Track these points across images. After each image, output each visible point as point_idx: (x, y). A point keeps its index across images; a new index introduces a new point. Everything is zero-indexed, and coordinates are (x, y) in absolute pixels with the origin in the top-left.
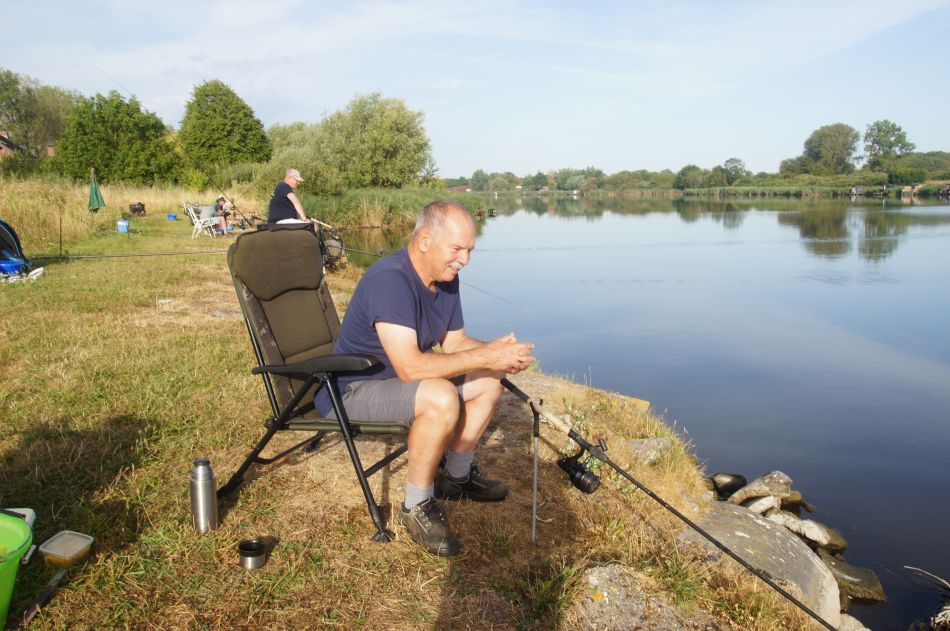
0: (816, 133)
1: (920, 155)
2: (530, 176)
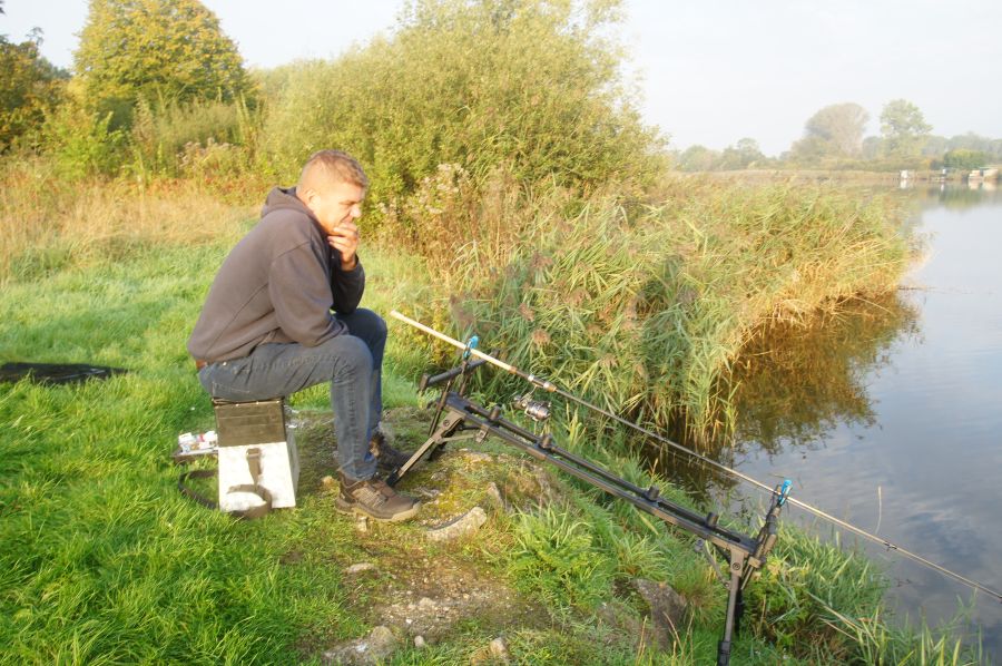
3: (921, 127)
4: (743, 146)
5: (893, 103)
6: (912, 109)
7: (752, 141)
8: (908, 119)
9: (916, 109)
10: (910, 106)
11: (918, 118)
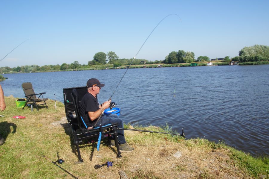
0: (96, 54)
1: (120, 59)
2: (15, 68)
3: (117, 57)
4: (75, 63)
5: (110, 52)
6: (114, 53)
7: (77, 62)
8: (114, 56)
9: (115, 53)
10: (113, 52)
11: (115, 55)
